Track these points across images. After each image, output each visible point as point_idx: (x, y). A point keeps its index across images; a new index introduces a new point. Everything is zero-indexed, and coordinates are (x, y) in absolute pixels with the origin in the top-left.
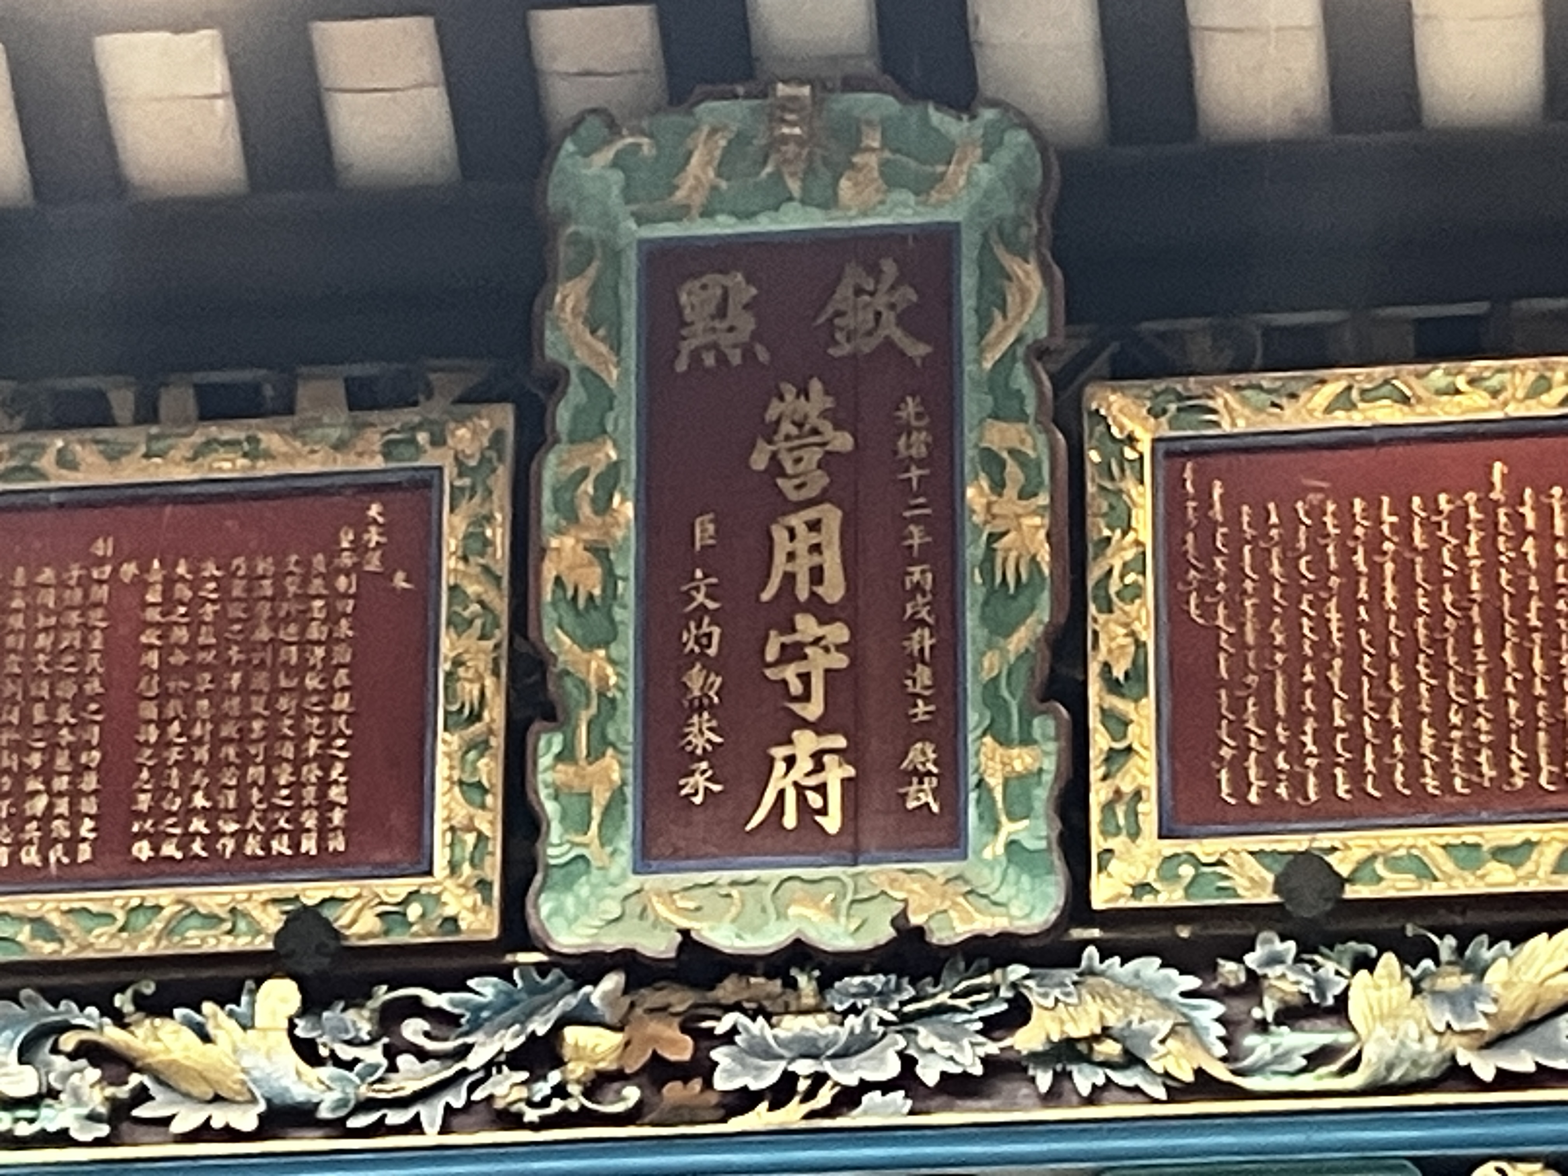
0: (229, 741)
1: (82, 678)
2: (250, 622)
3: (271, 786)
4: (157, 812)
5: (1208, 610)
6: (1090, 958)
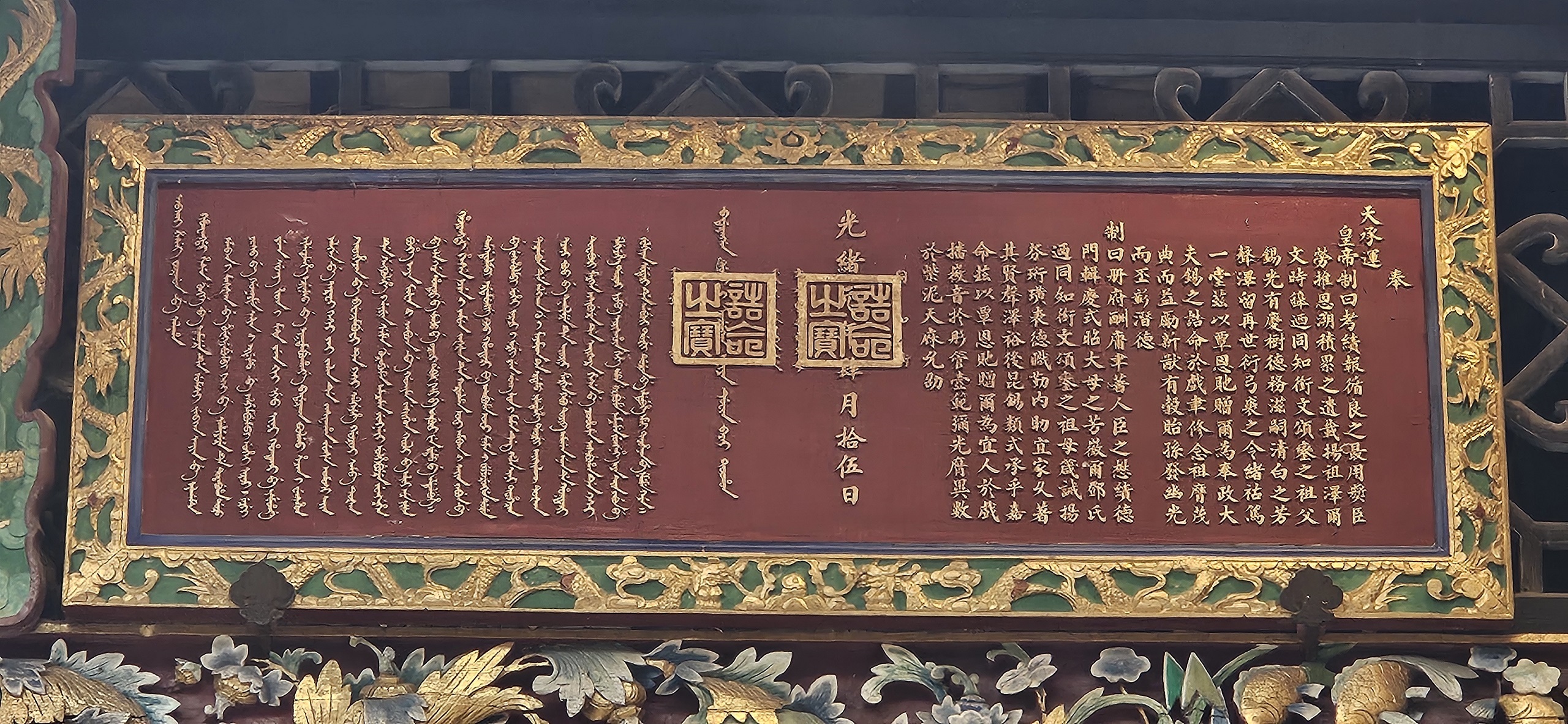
5: (188, 335)
6: (59, 652)
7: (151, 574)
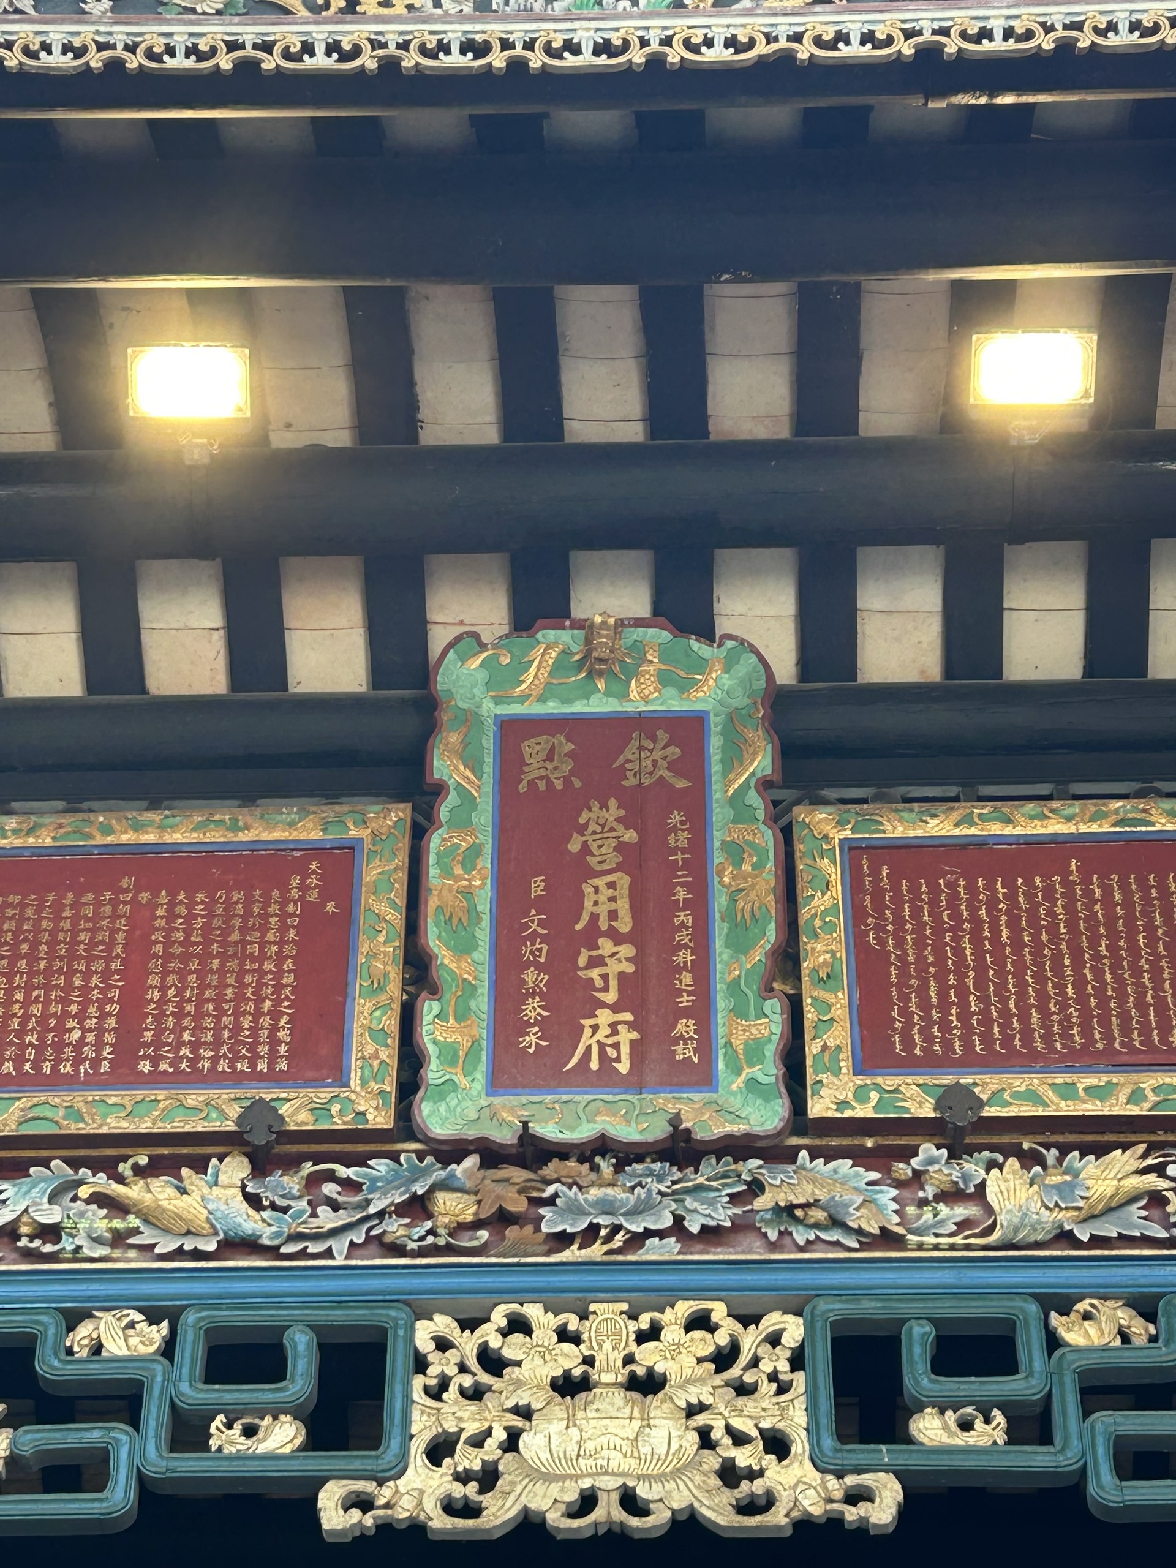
0: (208, 1000)
1: (108, 960)
2: (227, 930)
3: (237, 1029)
4: (157, 1043)
5: (882, 942)
6: (803, 1158)
7: (874, 1096)
